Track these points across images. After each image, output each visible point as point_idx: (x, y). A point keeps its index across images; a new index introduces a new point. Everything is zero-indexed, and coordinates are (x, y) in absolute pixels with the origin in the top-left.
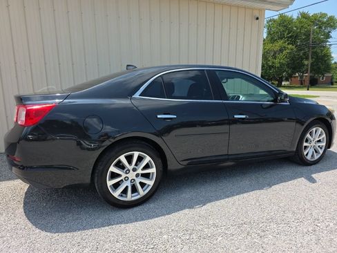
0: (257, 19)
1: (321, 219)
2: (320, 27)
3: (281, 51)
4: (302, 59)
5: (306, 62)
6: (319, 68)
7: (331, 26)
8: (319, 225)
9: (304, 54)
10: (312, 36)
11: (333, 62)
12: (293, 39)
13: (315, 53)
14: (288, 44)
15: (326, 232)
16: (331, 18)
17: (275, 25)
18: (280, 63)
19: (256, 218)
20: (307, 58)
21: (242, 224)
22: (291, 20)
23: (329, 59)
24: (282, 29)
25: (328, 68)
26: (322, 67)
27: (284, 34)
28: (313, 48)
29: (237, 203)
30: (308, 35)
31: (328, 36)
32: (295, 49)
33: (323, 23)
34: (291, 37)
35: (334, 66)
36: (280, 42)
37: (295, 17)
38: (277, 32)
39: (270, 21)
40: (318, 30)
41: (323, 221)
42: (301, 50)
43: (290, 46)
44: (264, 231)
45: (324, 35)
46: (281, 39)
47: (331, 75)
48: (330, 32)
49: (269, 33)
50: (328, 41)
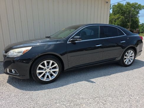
0: (107, 3)
1: (133, 95)
2: (135, 9)
3: (118, 19)
4: (127, 22)
5: (128, 24)
6: (134, 26)
7: (139, 9)
8: (132, 98)
9: (128, 20)
10: (131, 13)
11: (140, 24)
12: (123, 13)
13: (132, 20)
14: (121, 16)
15: (135, 101)
16: (140, 5)
17: (116, 8)
18: (117, 24)
19: (102, 95)
20: (129, 22)
21: (96, 98)
22: (122, 6)
23: (138, 23)
24: (119, 9)
25: (138, 26)
26: (135, 26)
27: (119, 12)
28: (132, 18)
29: (94, 87)
30: (129, 12)
31: (138, 13)
32: (124, 18)
33: (136, 7)
34: (122, 13)
35: (140, 26)
36: (118, 15)
37: (124, 4)
38: (117, 11)
39: (114, 6)
40: (134, 10)
41: (134, 96)
42: (126, 19)
43: (122, 17)
44: (105, 101)
45: (136, 12)
46: (118, 13)
47: (139, 29)
48: (139, 11)
49: (113, 11)
50: (138, 15)
